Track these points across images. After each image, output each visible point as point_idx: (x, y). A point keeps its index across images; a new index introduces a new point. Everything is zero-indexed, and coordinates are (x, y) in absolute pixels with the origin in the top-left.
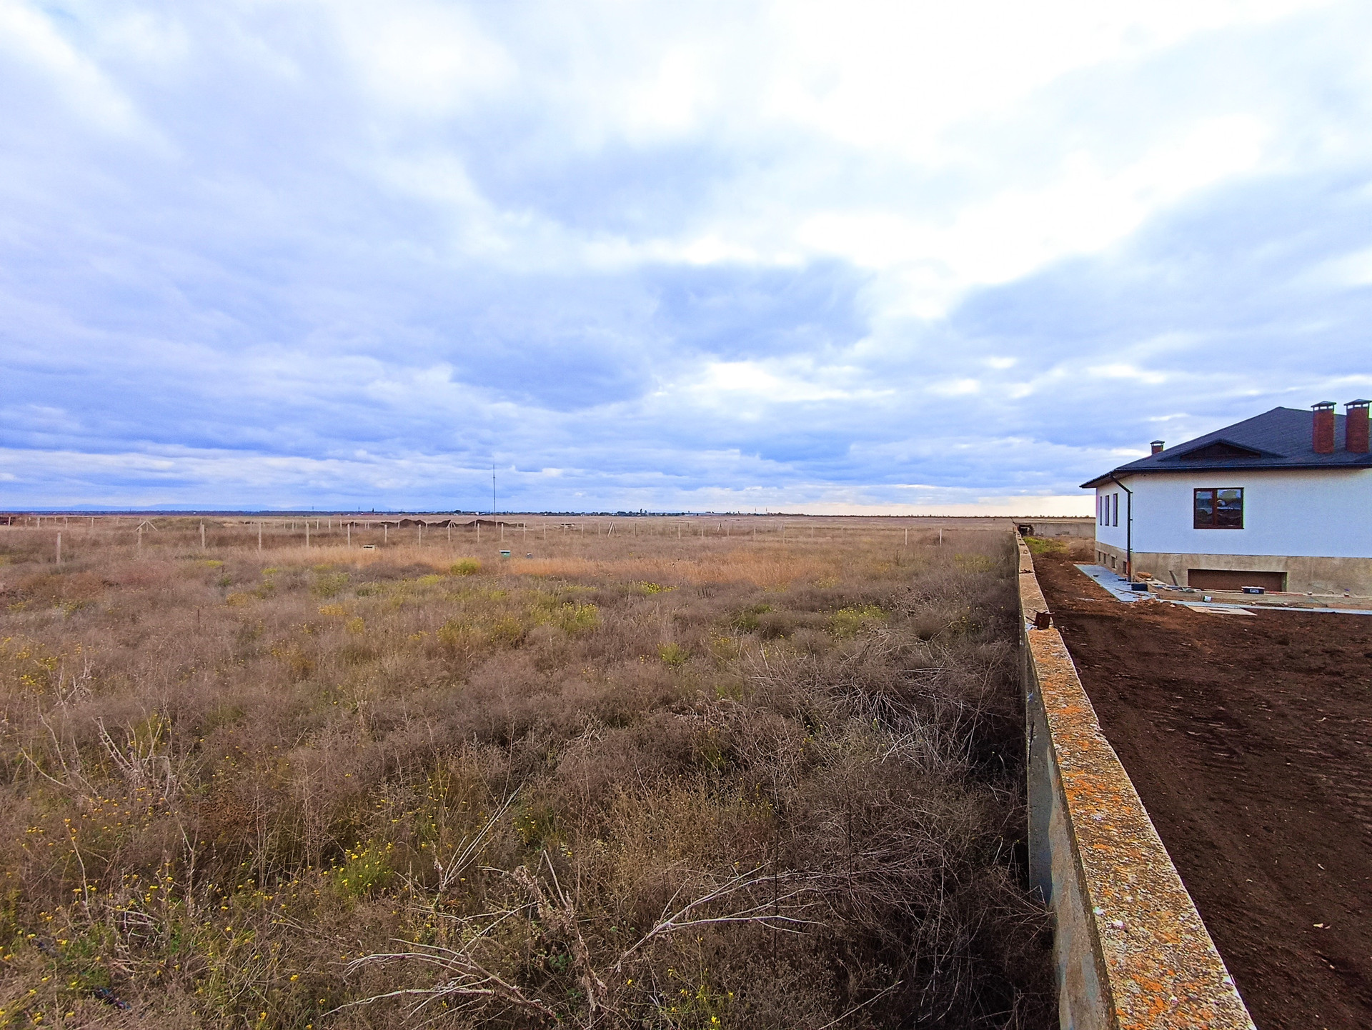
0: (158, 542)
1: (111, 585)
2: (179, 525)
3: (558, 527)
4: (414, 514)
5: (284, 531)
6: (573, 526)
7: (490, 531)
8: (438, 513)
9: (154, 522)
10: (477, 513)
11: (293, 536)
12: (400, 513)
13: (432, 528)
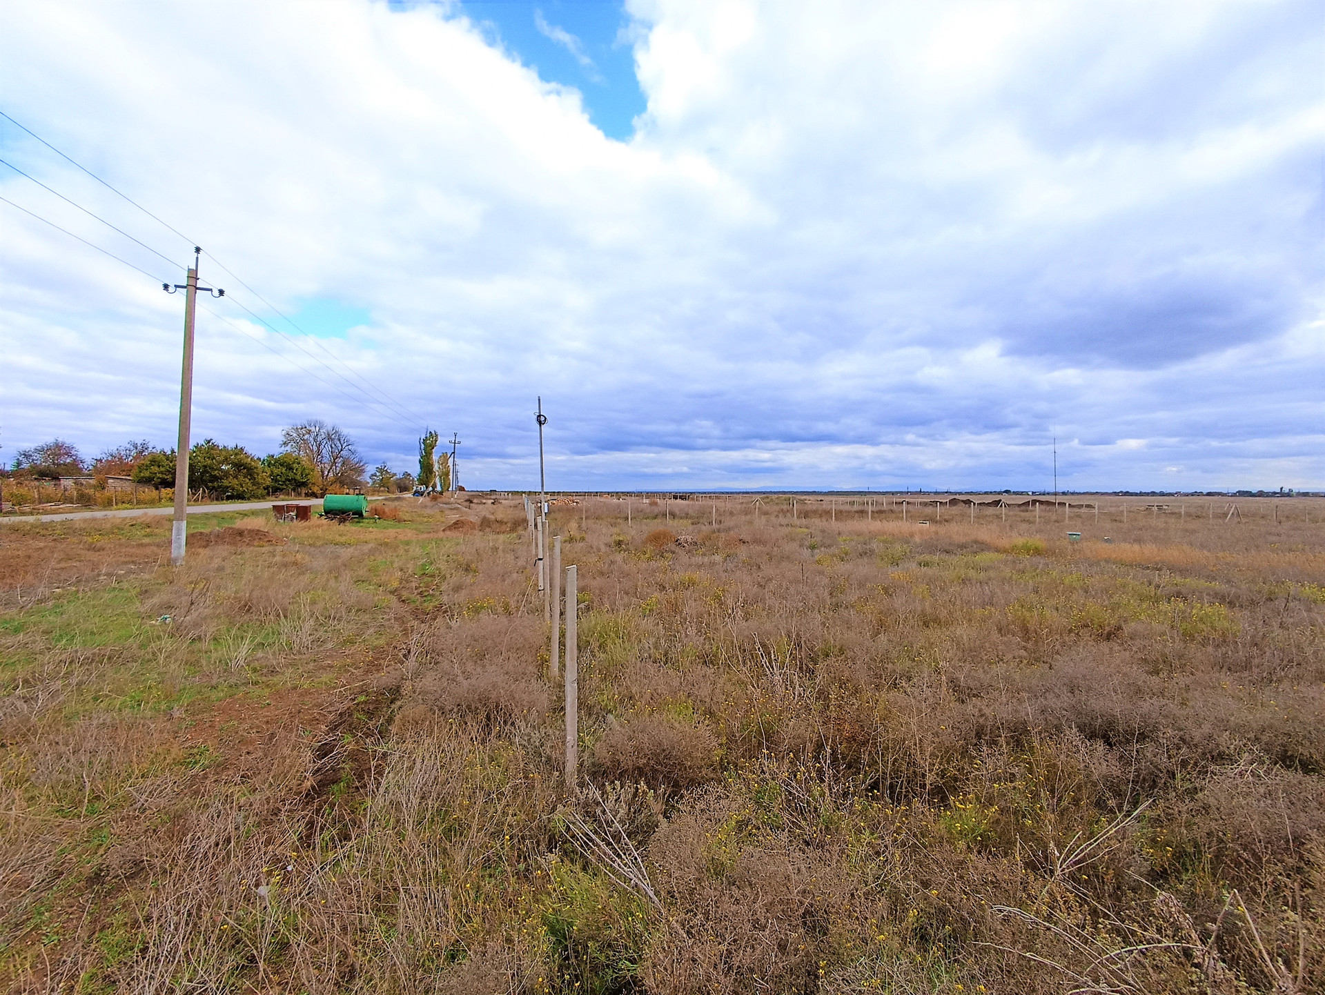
0: (766, 513)
1: (744, 542)
2: (777, 502)
3: (1142, 508)
4: (960, 493)
5: (848, 507)
6: (1164, 507)
7: (1049, 511)
8: (986, 493)
9: (763, 499)
10: (1030, 493)
11: (857, 512)
12: (946, 493)
13: (981, 507)
